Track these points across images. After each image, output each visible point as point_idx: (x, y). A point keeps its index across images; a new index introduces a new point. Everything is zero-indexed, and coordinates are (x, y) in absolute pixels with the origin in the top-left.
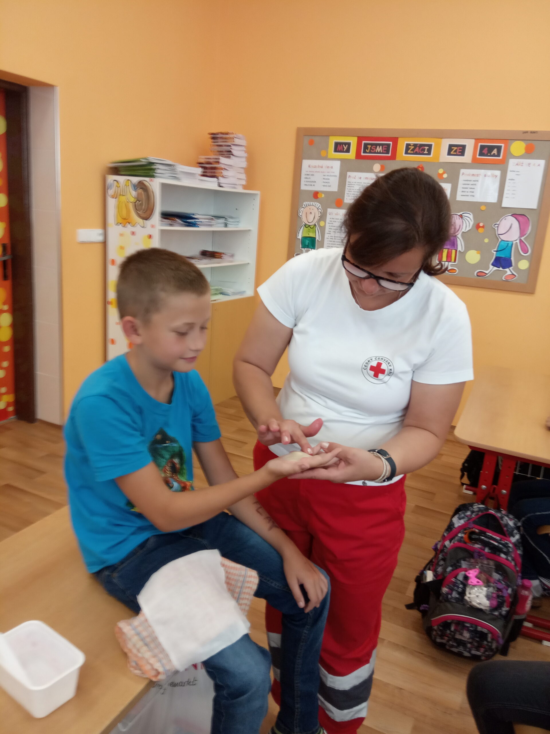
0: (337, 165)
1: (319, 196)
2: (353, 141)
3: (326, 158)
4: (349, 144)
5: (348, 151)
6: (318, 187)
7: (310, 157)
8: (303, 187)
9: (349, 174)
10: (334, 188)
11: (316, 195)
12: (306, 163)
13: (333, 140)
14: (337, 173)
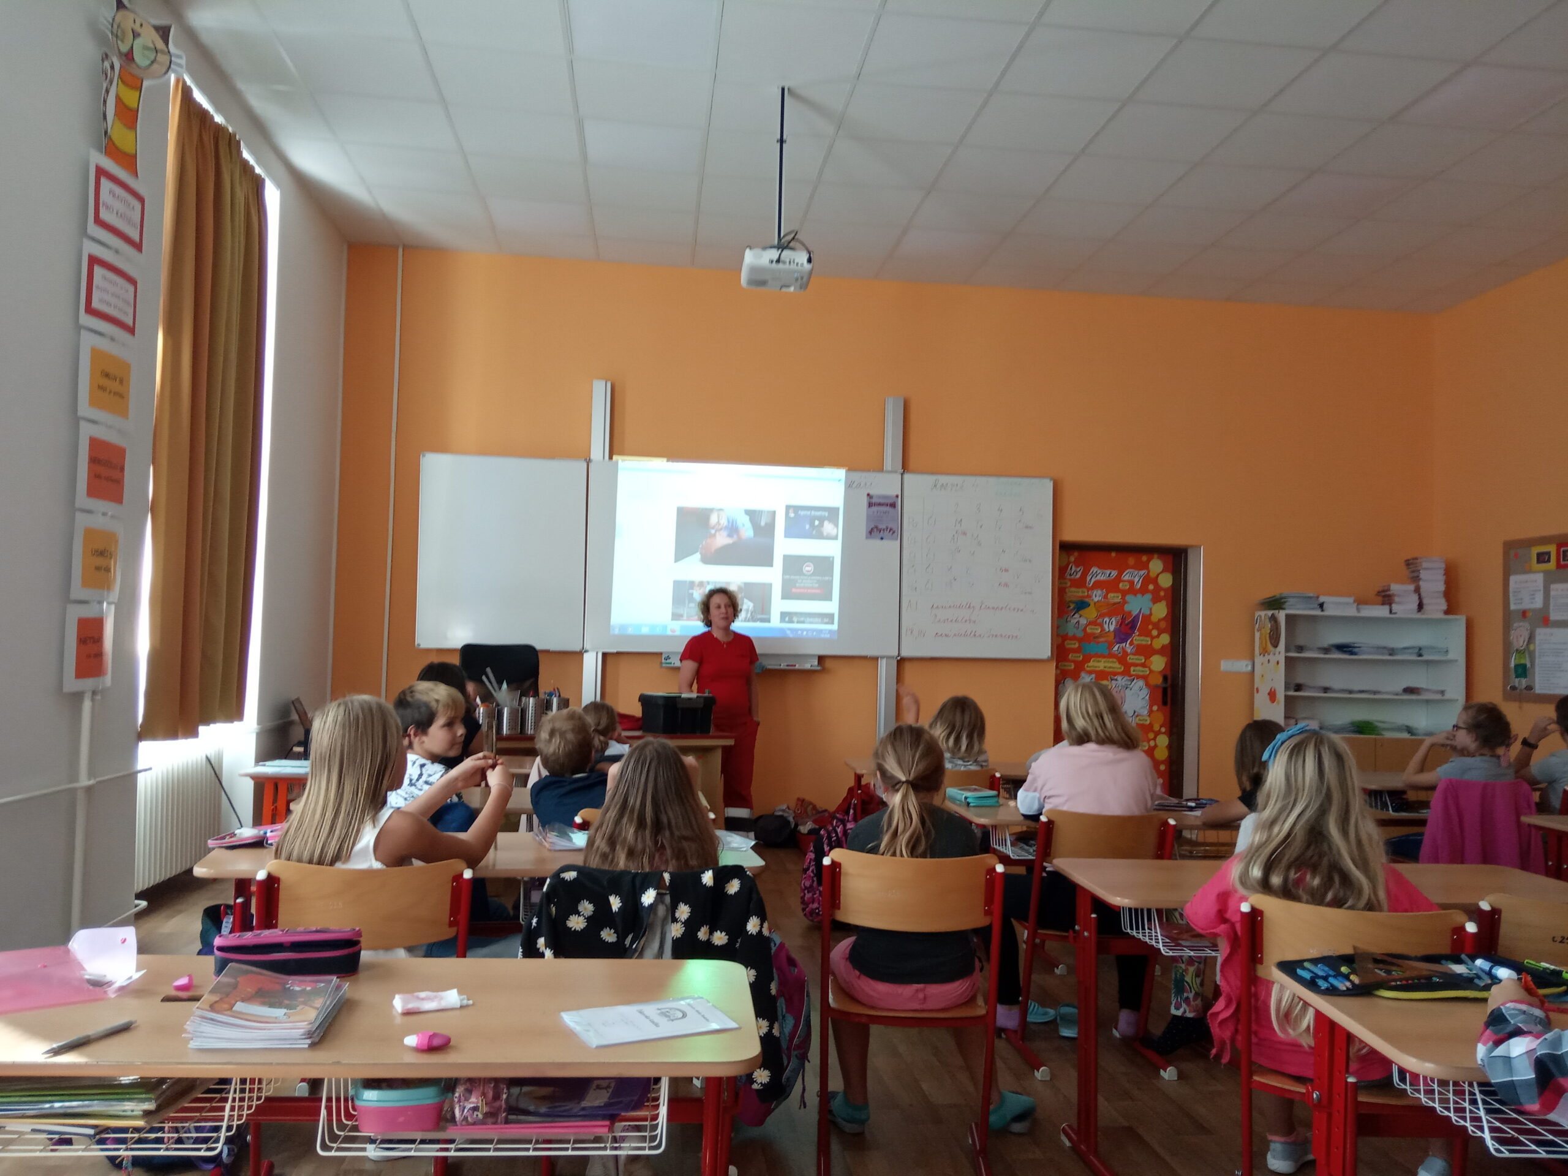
0: (1539, 578)
1: (1527, 614)
2: (1552, 549)
3: (1530, 571)
4: (1549, 554)
5: (1549, 561)
6: (1526, 605)
7: (1516, 573)
8: (1513, 607)
9: (1553, 586)
10: (1538, 603)
11: (1524, 613)
12: (1513, 579)
13: (1536, 550)
14: (1541, 588)
